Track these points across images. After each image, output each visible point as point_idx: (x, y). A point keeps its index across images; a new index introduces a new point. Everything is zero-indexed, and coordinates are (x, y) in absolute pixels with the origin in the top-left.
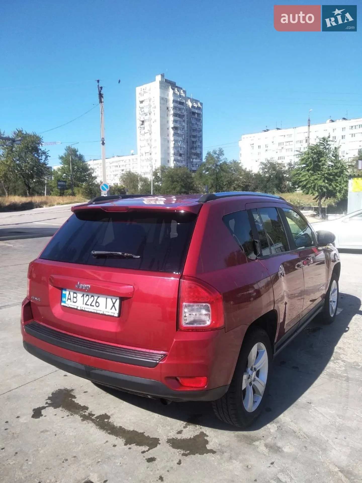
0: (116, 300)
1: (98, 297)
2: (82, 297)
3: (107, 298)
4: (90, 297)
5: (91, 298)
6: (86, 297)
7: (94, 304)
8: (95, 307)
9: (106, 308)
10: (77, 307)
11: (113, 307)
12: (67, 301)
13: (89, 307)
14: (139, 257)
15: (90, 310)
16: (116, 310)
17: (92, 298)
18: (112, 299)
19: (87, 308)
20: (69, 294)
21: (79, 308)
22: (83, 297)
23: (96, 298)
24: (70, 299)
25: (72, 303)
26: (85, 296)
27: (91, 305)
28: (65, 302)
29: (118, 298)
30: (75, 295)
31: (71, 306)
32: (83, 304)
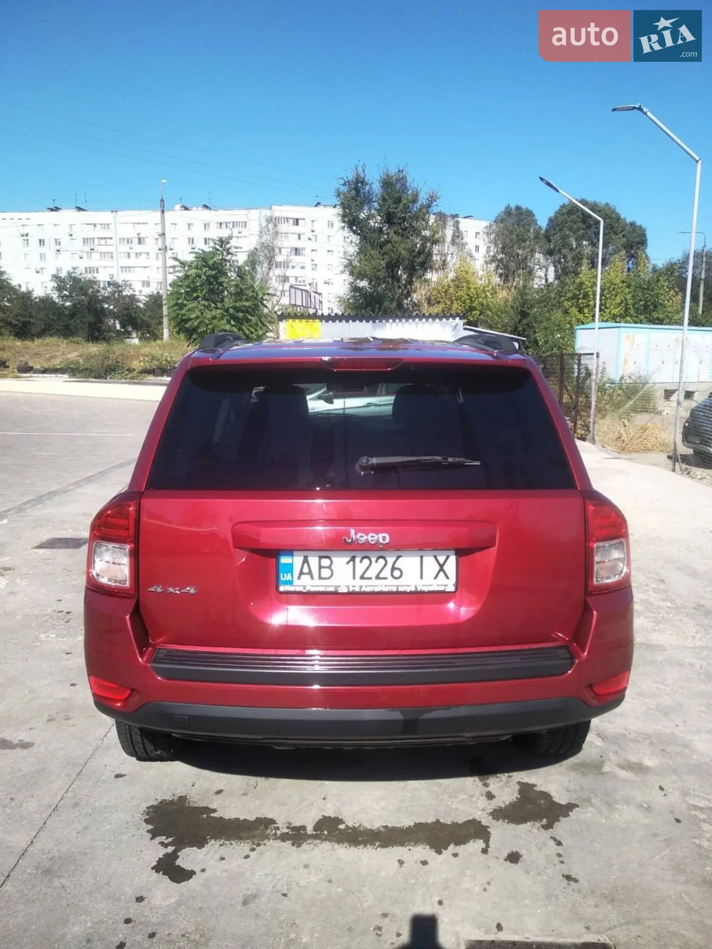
0: (448, 557)
1: (398, 557)
2: (348, 563)
3: (422, 557)
4: (374, 560)
5: (376, 561)
6: (361, 561)
7: (386, 572)
8: (391, 581)
9: (422, 578)
10: (336, 587)
11: (442, 573)
12: (299, 578)
13: (374, 582)
14: (477, 463)
15: (377, 589)
16: (447, 577)
17: (382, 561)
18: (435, 557)
19: (366, 586)
20: (306, 561)
21: (343, 590)
22: (351, 563)
23: (390, 560)
24: (310, 573)
25: (316, 581)
26: (358, 560)
27: (378, 577)
28: (291, 583)
29: (453, 552)
30: (325, 562)
31: (313, 589)
32: (354, 578)
